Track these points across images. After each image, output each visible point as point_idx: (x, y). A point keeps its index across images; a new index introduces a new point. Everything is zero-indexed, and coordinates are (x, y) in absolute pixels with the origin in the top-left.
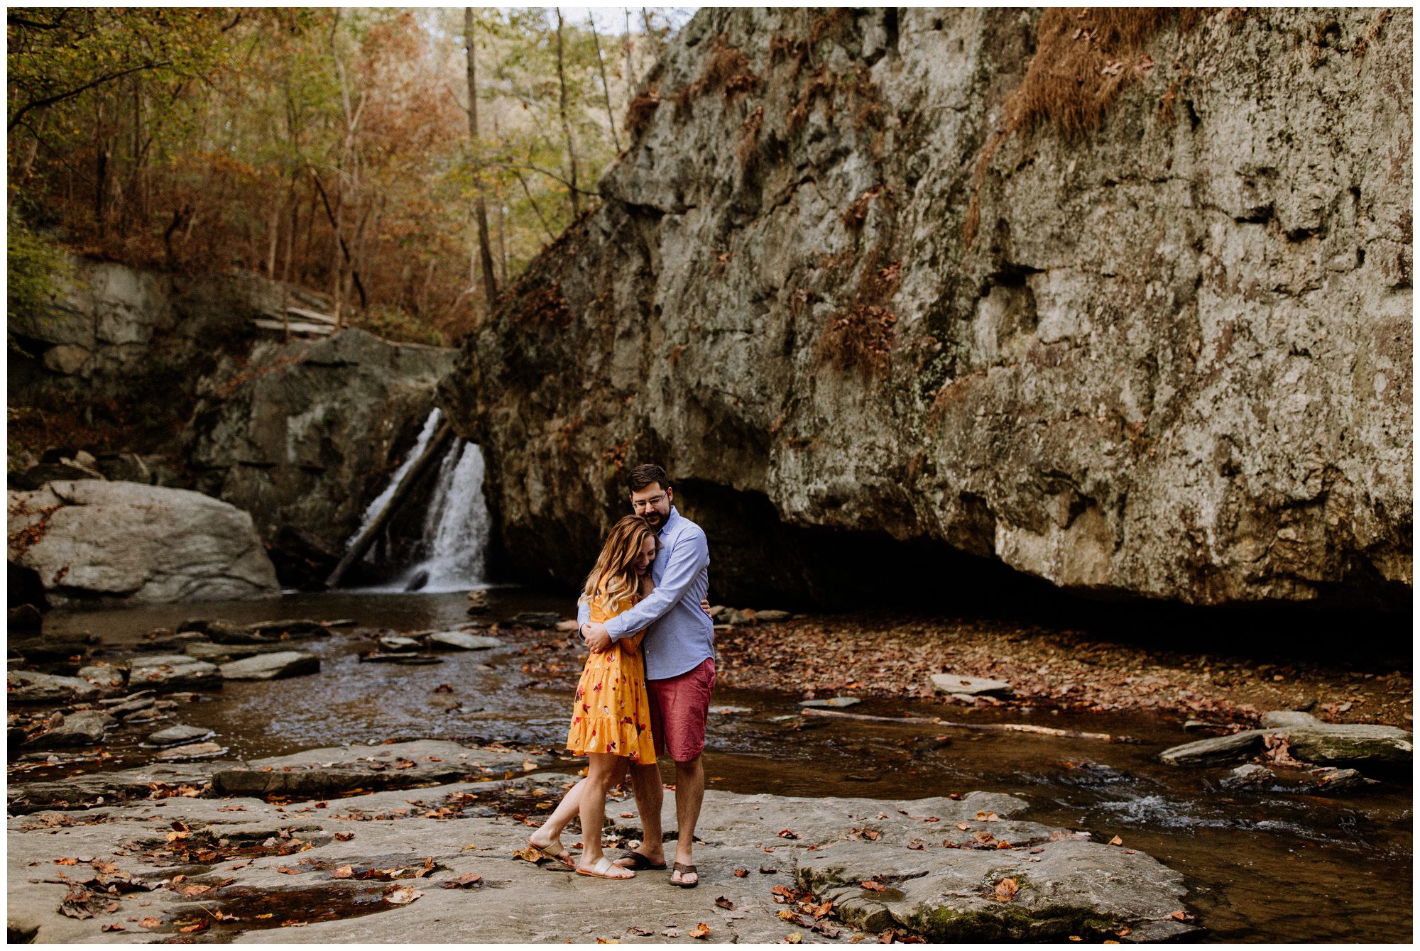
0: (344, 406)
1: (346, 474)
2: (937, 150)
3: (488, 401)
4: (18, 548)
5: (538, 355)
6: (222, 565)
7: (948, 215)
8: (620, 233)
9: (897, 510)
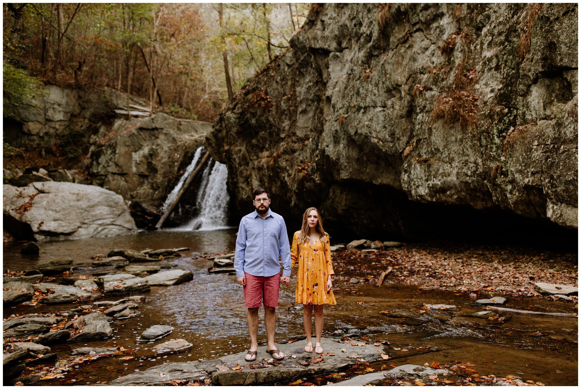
0: (157, 148)
1: (159, 178)
2: (495, 12)
3: (230, 144)
4: (20, 213)
5: (257, 122)
6: (112, 220)
7: (506, 43)
8: (300, 64)
9: (478, 194)
